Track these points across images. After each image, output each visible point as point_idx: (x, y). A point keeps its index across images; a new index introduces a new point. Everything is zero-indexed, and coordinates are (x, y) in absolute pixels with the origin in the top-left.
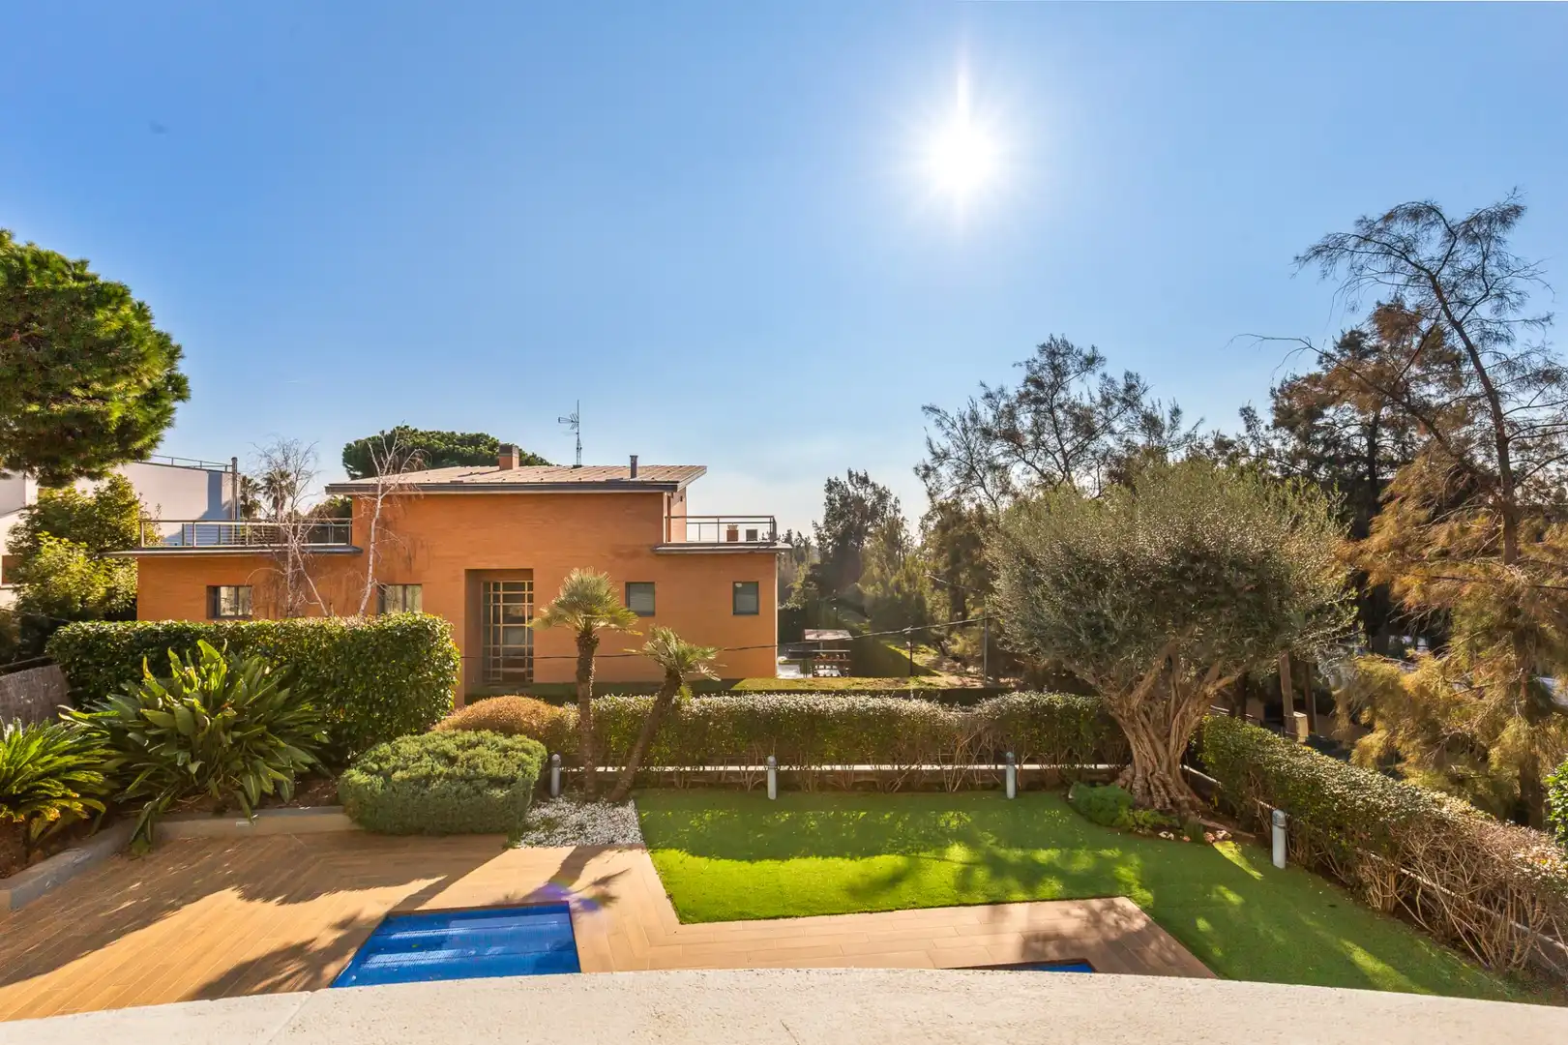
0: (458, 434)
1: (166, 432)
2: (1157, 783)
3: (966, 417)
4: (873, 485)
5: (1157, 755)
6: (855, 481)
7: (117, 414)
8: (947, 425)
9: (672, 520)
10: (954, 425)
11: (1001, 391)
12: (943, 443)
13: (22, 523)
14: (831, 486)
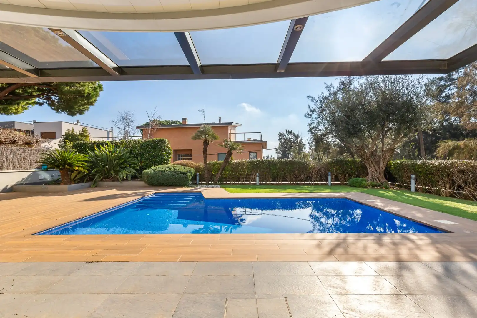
0: (171, 121)
1: (98, 98)
2: (376, 178)
3: (321, 98)
4: (294, 134)
5: (376, 170)
6: (288, 133)
7: (86, 91)
8: (315, 101)
9: (231, 134)
10: (317, 102)
11: (331, 85)
12: (313, 106)
13: (62, 139)
14: (281, 135)
